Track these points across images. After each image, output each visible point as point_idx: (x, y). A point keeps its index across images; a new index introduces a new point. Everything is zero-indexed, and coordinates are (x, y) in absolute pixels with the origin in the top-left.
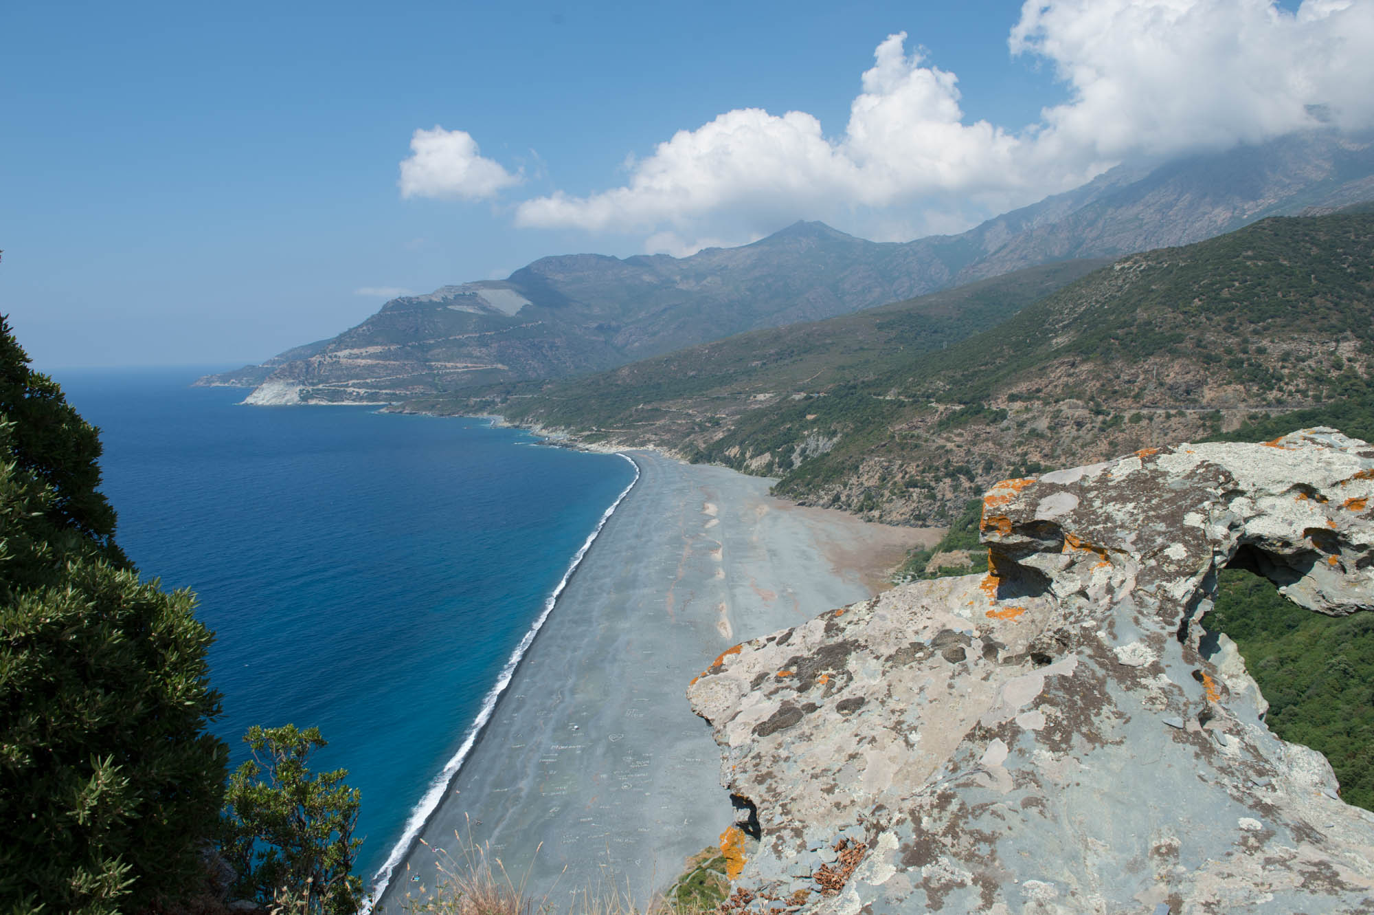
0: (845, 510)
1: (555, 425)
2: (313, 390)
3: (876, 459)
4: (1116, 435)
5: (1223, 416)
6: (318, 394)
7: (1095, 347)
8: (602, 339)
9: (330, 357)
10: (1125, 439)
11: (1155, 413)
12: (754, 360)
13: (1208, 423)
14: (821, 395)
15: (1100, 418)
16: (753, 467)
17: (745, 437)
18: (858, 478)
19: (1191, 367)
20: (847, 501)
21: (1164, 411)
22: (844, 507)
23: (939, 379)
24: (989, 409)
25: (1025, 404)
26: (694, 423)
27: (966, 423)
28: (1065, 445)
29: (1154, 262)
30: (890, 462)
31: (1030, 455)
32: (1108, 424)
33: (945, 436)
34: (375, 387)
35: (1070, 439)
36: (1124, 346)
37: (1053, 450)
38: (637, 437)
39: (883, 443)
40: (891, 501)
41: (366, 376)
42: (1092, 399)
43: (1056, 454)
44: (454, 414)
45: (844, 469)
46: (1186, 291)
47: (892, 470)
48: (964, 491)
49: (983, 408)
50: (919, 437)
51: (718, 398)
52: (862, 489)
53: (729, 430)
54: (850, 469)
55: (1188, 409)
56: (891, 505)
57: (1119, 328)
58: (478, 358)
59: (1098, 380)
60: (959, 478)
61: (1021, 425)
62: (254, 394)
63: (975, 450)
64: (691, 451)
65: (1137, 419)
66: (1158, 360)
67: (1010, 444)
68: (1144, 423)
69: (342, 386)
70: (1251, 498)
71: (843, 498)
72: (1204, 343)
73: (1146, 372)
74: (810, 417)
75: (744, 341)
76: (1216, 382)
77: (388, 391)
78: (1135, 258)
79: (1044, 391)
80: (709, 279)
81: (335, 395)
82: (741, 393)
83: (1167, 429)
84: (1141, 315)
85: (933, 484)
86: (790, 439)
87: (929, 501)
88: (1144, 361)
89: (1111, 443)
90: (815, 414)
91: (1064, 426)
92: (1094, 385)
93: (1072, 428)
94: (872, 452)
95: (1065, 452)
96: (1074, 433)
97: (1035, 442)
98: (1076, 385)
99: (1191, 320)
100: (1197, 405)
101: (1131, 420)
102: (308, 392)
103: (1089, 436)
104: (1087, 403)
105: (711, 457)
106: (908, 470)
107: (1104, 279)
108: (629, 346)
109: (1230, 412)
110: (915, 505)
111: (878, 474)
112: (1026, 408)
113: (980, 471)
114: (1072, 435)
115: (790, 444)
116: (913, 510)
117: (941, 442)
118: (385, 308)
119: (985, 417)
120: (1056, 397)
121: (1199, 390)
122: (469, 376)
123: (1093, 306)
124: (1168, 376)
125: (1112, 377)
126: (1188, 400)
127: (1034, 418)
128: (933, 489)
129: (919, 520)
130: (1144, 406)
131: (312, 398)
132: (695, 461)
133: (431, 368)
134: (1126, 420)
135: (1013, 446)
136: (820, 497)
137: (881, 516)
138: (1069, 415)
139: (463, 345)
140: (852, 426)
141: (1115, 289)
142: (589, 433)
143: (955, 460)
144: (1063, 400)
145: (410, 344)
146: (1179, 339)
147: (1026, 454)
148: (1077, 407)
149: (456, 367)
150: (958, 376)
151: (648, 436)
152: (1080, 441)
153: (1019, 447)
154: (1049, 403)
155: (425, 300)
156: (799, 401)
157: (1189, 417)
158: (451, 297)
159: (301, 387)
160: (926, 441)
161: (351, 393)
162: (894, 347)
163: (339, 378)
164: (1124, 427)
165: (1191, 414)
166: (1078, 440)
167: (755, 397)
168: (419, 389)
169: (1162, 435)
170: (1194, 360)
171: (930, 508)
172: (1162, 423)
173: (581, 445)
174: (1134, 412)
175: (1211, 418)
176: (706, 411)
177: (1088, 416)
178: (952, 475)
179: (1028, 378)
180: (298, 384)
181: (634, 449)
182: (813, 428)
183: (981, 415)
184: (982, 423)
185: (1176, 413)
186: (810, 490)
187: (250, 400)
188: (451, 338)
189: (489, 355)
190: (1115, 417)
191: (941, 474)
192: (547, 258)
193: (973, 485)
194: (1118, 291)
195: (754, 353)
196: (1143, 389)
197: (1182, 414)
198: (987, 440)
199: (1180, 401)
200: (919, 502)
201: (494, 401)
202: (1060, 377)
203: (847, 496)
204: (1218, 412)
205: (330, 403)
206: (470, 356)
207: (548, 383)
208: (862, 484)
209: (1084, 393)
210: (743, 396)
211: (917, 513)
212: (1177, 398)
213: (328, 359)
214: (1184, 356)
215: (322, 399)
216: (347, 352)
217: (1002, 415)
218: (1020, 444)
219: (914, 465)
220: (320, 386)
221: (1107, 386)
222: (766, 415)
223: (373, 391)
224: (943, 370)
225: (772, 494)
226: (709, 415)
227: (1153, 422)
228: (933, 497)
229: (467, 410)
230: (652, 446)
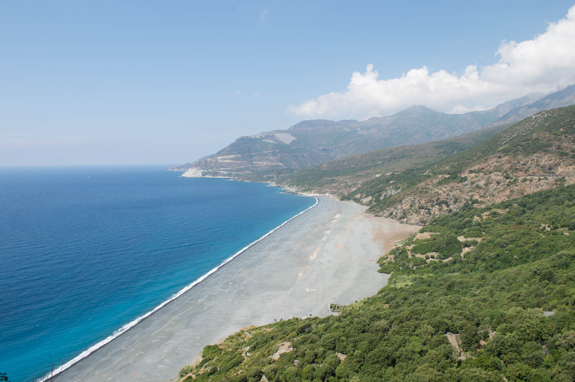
0: (394, 219)
1: (293, 185)
2: (207, 172)
3: (410, 197)
4: (514, 187)
5: (566, 180)
6: (209, 173)
7: (510, 150)
8: (325, 154)
9: (215, 159)
10: (518, 189)
11: (534, 178)
12: (379, 161)
13: (558, 183)
14: (398, 173)
15: (508, 180)
16: (364, 202)
17: (363, 190)
18: (401, 205)
19: (553, 158)
20: (395, 215)
21: (538, 177)
22: (394, 217)
23: (447, 166)
24: (460, 176)
25: (476, 174)
26: (348, 185)
27: (449, 182)
28: (491, 191)
29: (551, 114)
30: (415, 198)
31: (474, 196)
32: (511, 183)
33: (439, 188)
34: (230, 171)
35: (493, 189)
36: (524, 149)
37: (485, 194)
38: (322, 190)
39: (413, 191)
40: (412, 214)
41: (227, 167)
42: (506, 172)
43: (486, 196)
44: (257, 181)
45: (396, 201)
46: (557, 125)
47: (415, 202)
48: (444, 211)
49: (457, 176)
50: (428, 188)
51: (360, 176)
52: (402, 210)
53: (358, 187)
54: (398, 202)
55: (550, 176)
56: (412, 216)
57: (524, 141)
58: (272, 160)
59: (509, 164)
60: (442, 206)
61: (472, 183)
62: (185, 173)
63: (451, 194)
64: (341, 195)
65: (525, 180)
66: (538, 155)
67: (467, 191)
68: (528, 182)
69: (218, 170)
71: (394, 214)
72: (561, 147)
73: (532, 160)
74: (391, 182)
75: (376, 153)
76: (565, 165)
77: (235, 173)
78: (543, 113)
79: (485, 169)
80: (372, 130)
81: (215, 174)
82: (370, 174)
83: (538, 185)
84: (535, 136)
85: (430, 208)
86: (380, 191)
87: (428, 215)
88: (532, 156)
89: (511, 191)
90: (394, 181)
91: (491, 184)
92: (508, 166)
93: (495, 184)
94: (409, 195)
95: (490, 195)
96: (495, 186)
97: (477, 191)
98: (500, 166)
99: (557, 137)
100: (554, 175)
101: (521, 181)
102: (205, 172)
103: (502, 188)
104: (503, 174)
105: (349, 198)
106: (421, 202)
107: (527, 122)
108: (336, 157)
109: (570, 178)
110: (421, 216)
111: (410, 204)
112: (476, 176)
113: (452, 203)
114: (494, 187)
115: (380, 193)
116: (421, 219)
117: (437, 190)
118: (237, 140)
119: (457, 180)
120: (490, 171)
121: (556, 168)
122: (267, 167)
123: (520, 134)
124: (541, 162)
125: (516, 162)
126: (550, 172)
127: (479, 180)
128: (430, 210)
129: (423, 223)
130: (529, 175)
131: (207, 174)
132: (342, 200)
133: (253, 164)
134: (519, 181)
135: (468, 192)
136: (384, 213)
137: (407, 221)
138: (494, 179)
139: (266, 155)
140: (406, 185)
141: (531, 126)
142: (305, 188)
143: (442, 198)
144: (493, 172)
145: (245, 155)
146: (550, 146)
147: (473, 195)
148: (499, 175)
149: (262, 164)
150: (456, 164)
151: (327, 190)
152: (498, 190)
153: (471, 192)
154: (486, 174)
155: (253, 137)
156: (389, 175)
157: (550, 180)
158: (264, 136)
159: (203, 170)
160: (431, 190)
161: (221, 173)
162: (441, 156)
163: (217, 168)
164: (518, 184)
165: (551, 179)
166: (497, 190)
167: (375, 175)
168: (247, 172)
169: (536, 188)
170: (555, 154)
171: (428, 218)
172: (537, 182)
173: (300, 193)
174: (524, 177)
175: (560, 180)
176: (354, 180)
177: (503, 179)
178: (439, 204)
179: (479, 163)
180: (202, 169)
181: (321, 195)
182: (391, 186)
183: (456, 179)
184: (456, 182)
185: (544, 178)
186: (381, 210)
187: (184, 175)
188: (262, 152)
189: (276, 160)
190: (515, 180)
191: (434, 204)
192: (305, 121)
193: (448, 209)
194: (532, 127)
195: (380, 158)
196: (529, 168)
197: (546, 179)
198: (457, 189)
199: (546, 173)
200: (423, 215)
201: (273, 177)
202: (493, 163)
203: (395, 213)
204: (564, 178)
205: (213, 177)
206: (268, 160)
207: (296, 170)
208: (402, 208)
209: (502, 169)
210: (371, 175)
211: (422, 220)
212: (545, 172)
213: (214, 160)
214: (551, 153)
215: (210, 175)
216: (221, 157)
217: (465, 179)
218: (471, 191)
219: (424, 200)
220: (210, 170)
221: (514, 166)
222: (374, 181)
223: (230, 172)
224: (450, 162)
225: (366, 212)
226: (354, 182)
227: (532, 182)
228: (430, 213)
229: (263, 180)
230: (328, 194)
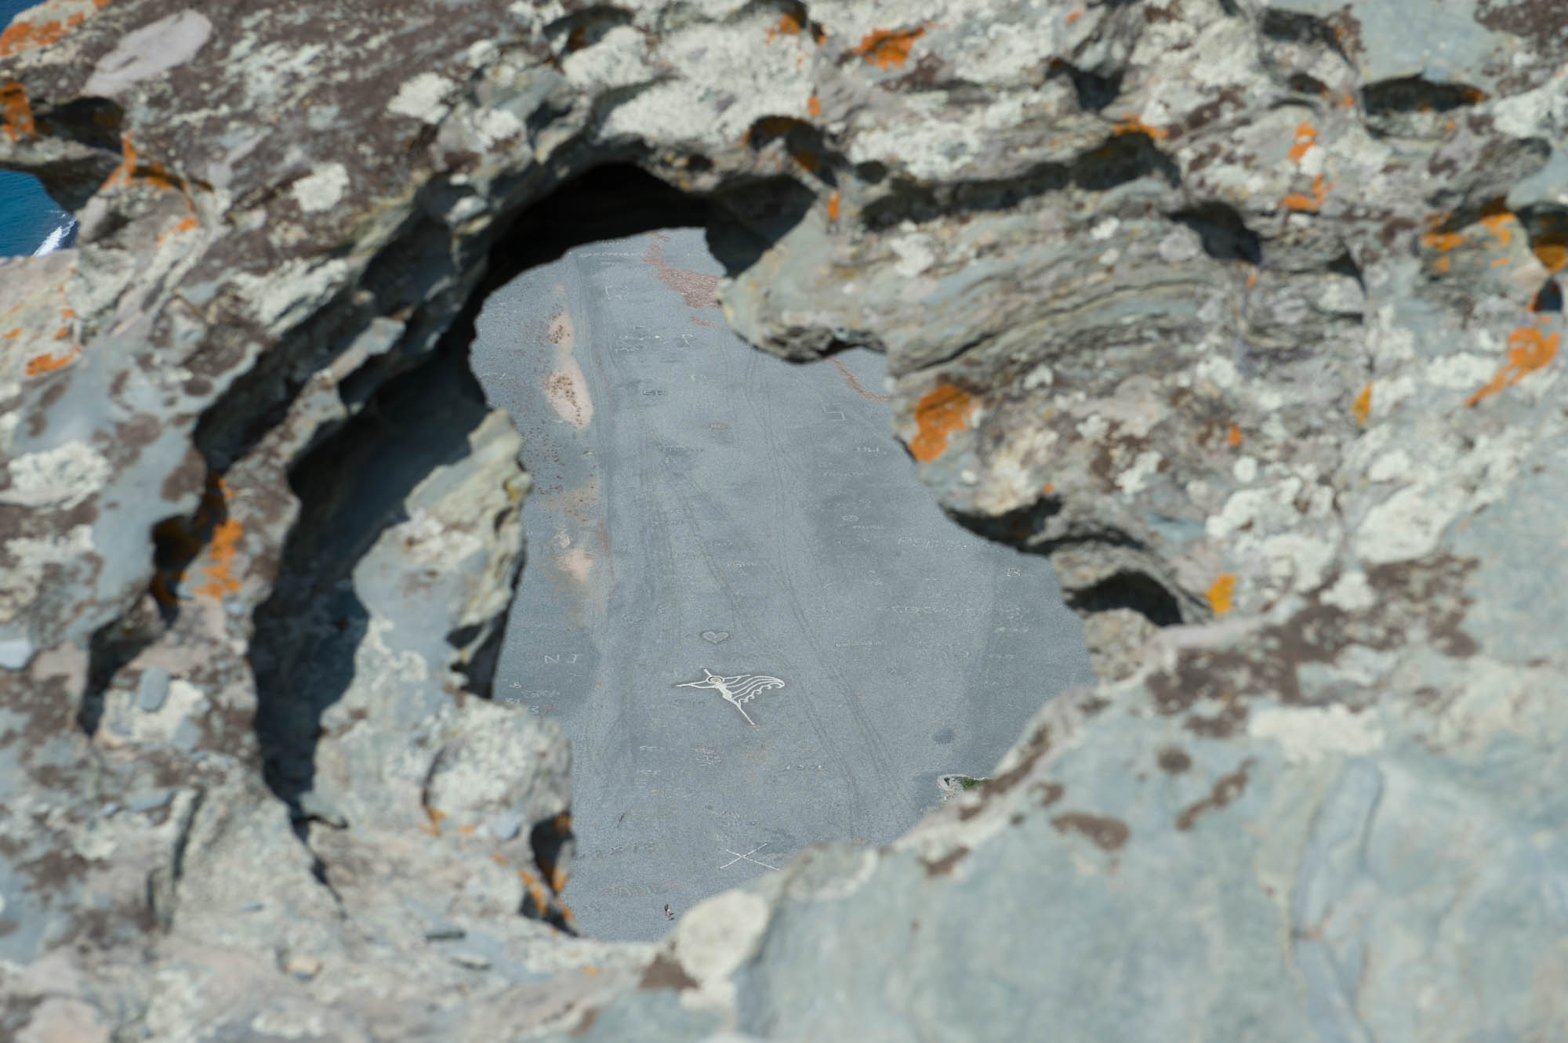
70: (645, 30)
